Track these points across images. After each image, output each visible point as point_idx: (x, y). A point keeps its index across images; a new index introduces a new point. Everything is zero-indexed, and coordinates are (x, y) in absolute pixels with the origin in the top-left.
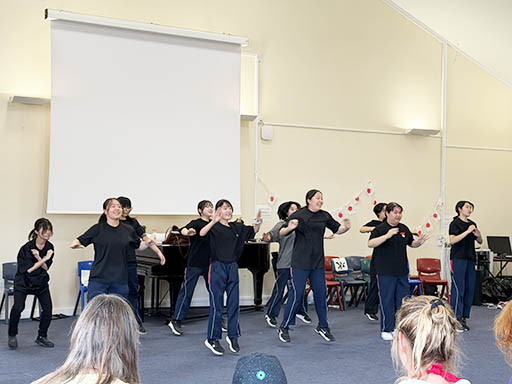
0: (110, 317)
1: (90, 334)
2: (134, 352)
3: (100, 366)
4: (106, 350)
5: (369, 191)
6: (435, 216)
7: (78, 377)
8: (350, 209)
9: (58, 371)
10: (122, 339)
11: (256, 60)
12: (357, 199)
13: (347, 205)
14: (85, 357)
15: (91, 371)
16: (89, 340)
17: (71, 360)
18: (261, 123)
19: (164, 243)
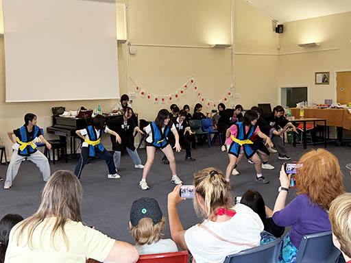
0: (63, 184)
1: (51, 194)
2: (78, 204)
3: (58, 212)
4: (60, 203)
5: (192, 81)
6: (230, 94)
7: (45, 219)
8: (182, 92)
9: (34, 215)
10: (70, 196)
11: (125, 7)
12: (186, 86)
13: (180, 89)
14: (48, 207)
15: (53, 215)
16: (50, 197)
17: (41, 209)
18: (129, 44)
19: (76, 117)
